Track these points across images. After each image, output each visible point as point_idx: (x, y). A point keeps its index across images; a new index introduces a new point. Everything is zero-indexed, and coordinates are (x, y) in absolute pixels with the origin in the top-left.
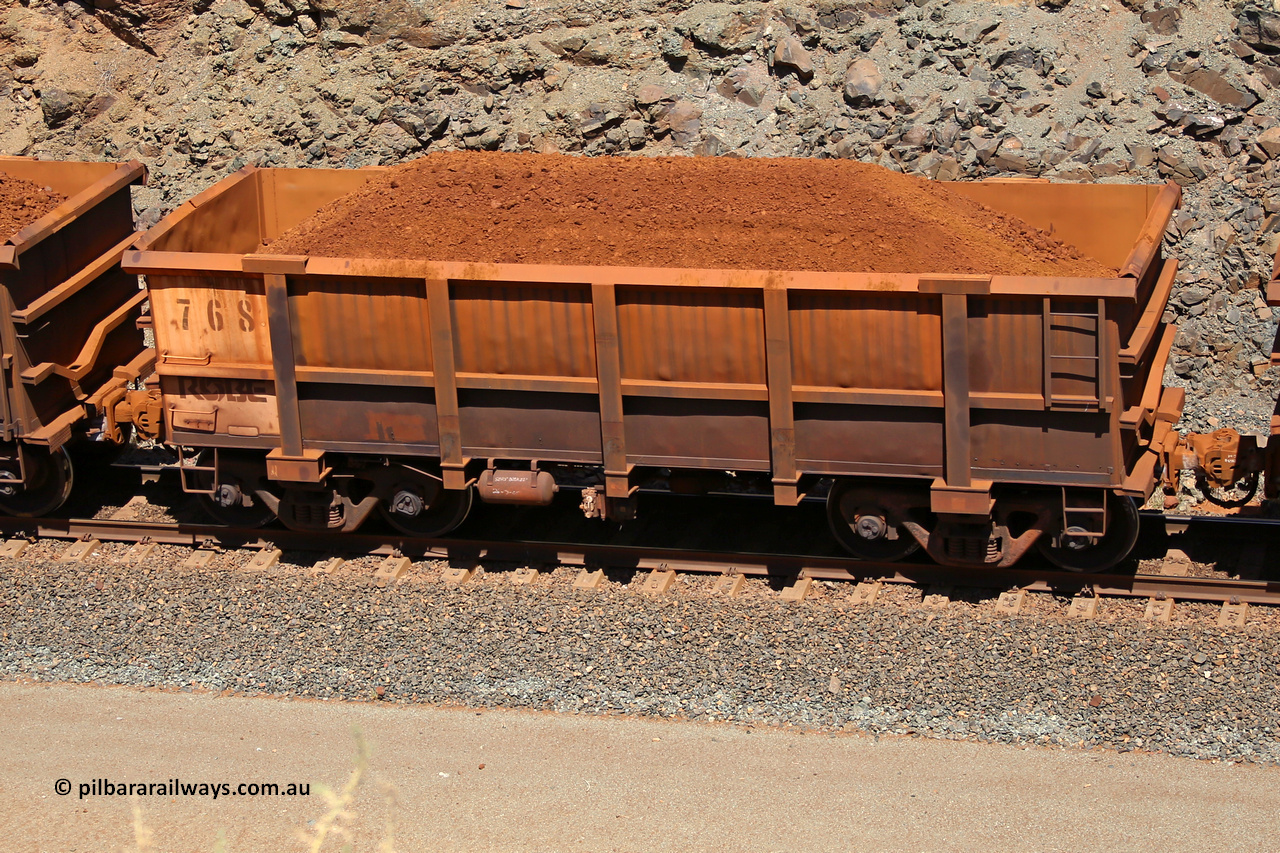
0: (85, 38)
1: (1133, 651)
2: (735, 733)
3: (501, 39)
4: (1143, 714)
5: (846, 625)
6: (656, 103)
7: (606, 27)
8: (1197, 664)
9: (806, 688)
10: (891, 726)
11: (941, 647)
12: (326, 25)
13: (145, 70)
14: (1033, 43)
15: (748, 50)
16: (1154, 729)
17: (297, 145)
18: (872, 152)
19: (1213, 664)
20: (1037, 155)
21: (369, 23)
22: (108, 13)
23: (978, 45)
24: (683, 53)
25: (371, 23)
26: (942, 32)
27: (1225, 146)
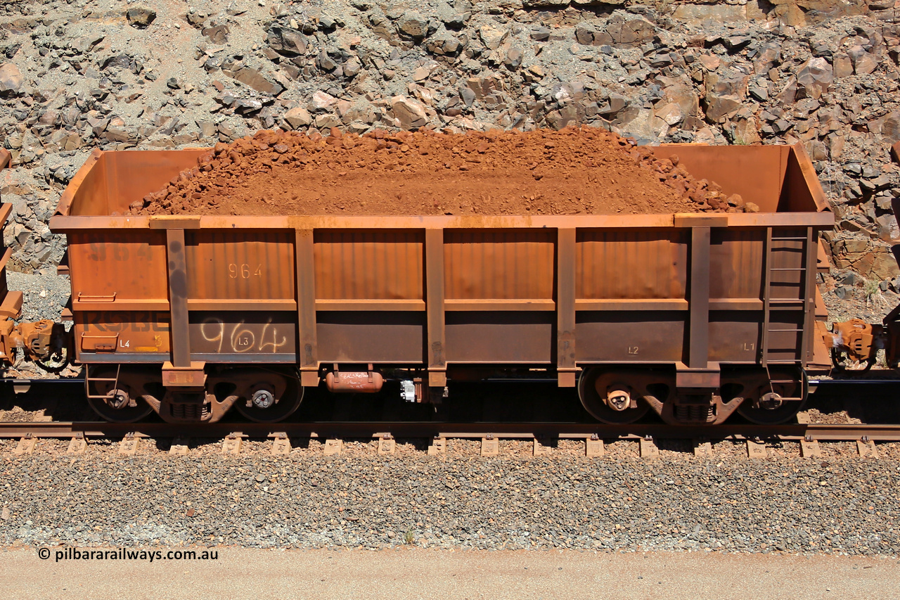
4: (223, 520)
5: (12, 470)
8: (258, 482)
10: (48, 540)
11: (81, 482)
14: (128, 51)
16: (231, 529)
18: (18, 130)
19: (269, 481)
20: (135, 130)
23: (90, 53)
26: (64, 44)
27: (263, 120)
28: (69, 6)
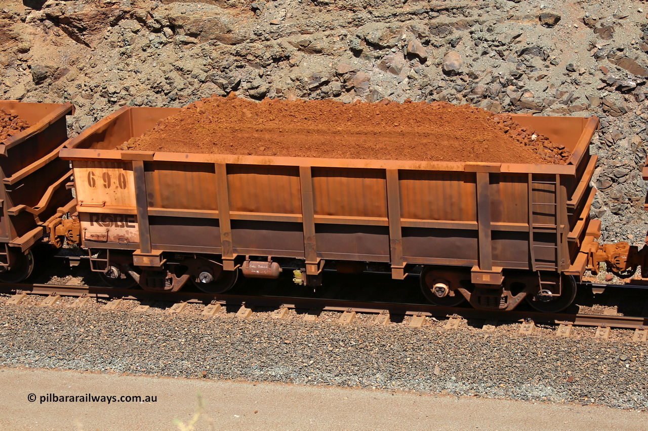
0: (54, 38)
1: (589, 354)
2: (387, 395)
3: (268, 40)
4: (595, 386)
5: (443, 340)
6: (347, 73)
7: (321, 34)
8: (622, 360)
9: (423, 372)
10: (466, 392)
11: (492, 352)
12: (178, 33)
13: (85, 55)
14: (539, 44)
15: (393, 47)
16: (600, 393)
17: (163, 93)
18: (457, 99)
19: (630, 361)
20: (541, 101)
21: (200, 31)
22: (66, 26)
23: (511, 45)
24: (361, 48)
25: (201, 31)
26: (493, 38)
27: (637, 97)
28: (498, 10)
